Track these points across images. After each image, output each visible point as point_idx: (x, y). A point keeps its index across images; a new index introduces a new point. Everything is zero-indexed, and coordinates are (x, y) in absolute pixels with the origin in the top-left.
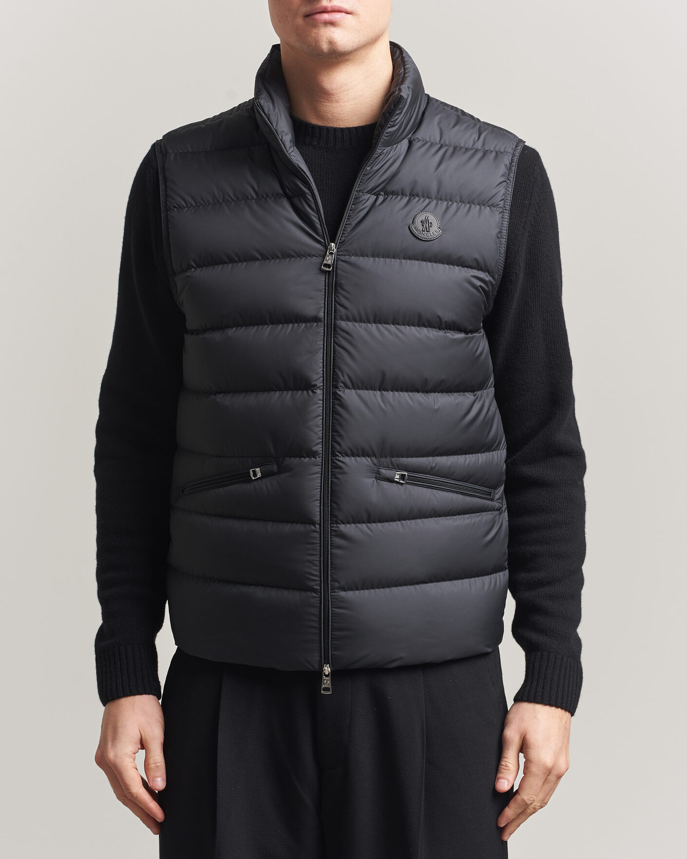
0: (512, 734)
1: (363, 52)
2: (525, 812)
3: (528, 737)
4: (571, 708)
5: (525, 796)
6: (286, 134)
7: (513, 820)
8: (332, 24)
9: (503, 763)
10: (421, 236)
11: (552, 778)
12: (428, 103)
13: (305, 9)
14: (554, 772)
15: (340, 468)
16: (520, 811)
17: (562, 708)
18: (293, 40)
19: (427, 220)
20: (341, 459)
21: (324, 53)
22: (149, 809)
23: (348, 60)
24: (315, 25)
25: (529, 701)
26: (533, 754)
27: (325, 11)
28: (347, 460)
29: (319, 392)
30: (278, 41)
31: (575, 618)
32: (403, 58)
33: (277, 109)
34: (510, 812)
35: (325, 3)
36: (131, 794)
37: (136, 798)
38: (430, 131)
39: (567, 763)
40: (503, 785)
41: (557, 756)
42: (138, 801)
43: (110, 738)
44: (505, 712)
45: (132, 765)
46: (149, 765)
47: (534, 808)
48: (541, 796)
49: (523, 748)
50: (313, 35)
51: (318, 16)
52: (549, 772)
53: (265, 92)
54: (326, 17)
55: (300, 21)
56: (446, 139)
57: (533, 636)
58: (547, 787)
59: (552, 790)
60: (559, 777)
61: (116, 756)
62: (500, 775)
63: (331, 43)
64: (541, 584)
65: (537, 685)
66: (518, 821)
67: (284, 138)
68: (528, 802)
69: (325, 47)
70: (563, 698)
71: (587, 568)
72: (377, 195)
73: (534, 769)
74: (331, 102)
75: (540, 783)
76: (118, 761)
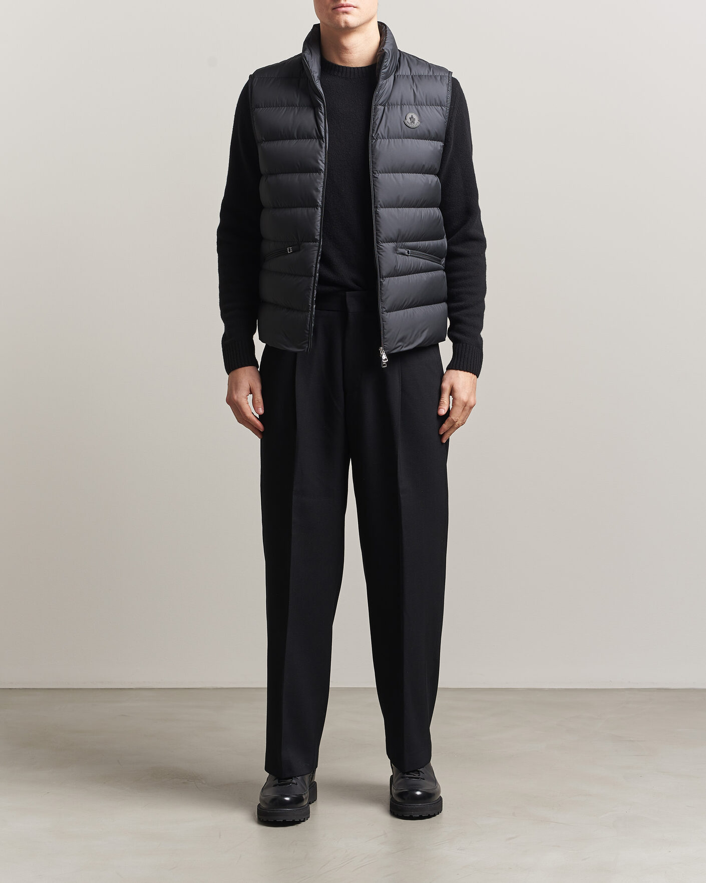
0: (446, 385)
1: (363, 27)
2: (454, 427)
3: (454, 386)
4: (477, 372)
5: (453, 417)
6: (316, 73)
7: (447, 431)
8: (347, 13)
9: (442, 401)
10: (410, 126)
11: (467, 408)
12: (400, 54)
13: (332, 5)
14: (468, 405)
15: (382, 249)
16: (451, 425)
17: (473, 373)
18: (327, 21)
19: (412, 117)
20: (382, 244)
21: (343, 28)
22: (256, 425)
23: (355, 31)
24: (338, 14)
25: (456, 369)
26: (457, 395)
27: (343, 6)
28: (384, 244)
29: (319, 208)
30: (318, 22)
31: (480, 327)
32: (386, 31)
33: (313, 59)
34: (445, 426)
35: (342, 2)
36: (246, 417)
37: (249, 419)
38: (404, 70)
39: (475, 401)
40: (443, 411)
41: (469, 396)
42: (251, 421)
43: (234, 389)
44: (442, 374)
45: (246, 402)
46: (255, 401)
47: (459, 425)
48: (462, 418)
49: (452, 392)
50: (337, 19)
51: (339, 9)
52: (465, 404)
53: (308, 49)
54: (343, 9)
55: (330, 11)
56: (414, 73)
57: (458, 335)
58: (464, 413)
59: (468, 415)
60: (471, 408)
61: (238, 397)
62: (440, 407)
63: (346, 22)
64: (462, 308)
65: (460, 361)
66: (451, 432)
67: (315, 75)
68: (455, 421)
69: (343, 25)
70: (473, 367)
71: (487, 299)
72: (384, 106)
73: (457, 402)
74: (348, 53)
75: (461, 411)
76: (239, 400)
